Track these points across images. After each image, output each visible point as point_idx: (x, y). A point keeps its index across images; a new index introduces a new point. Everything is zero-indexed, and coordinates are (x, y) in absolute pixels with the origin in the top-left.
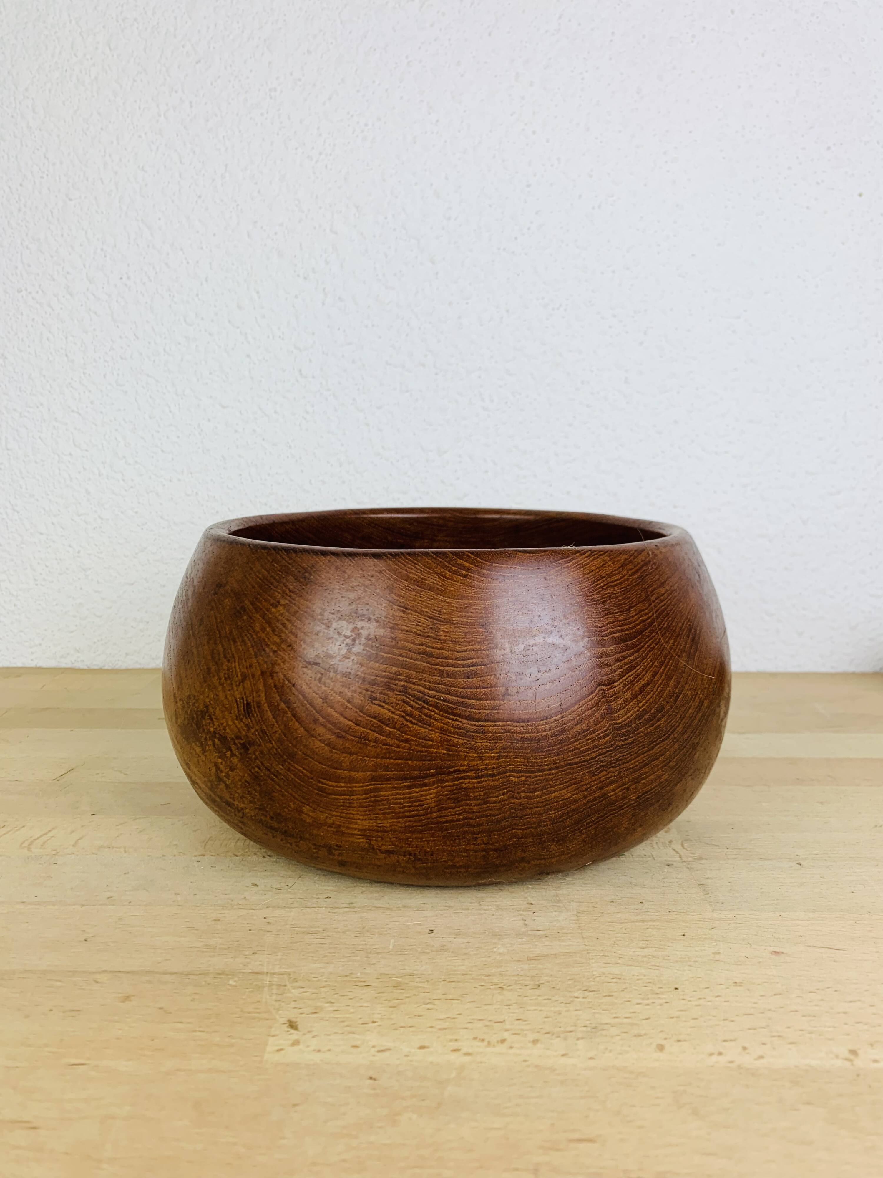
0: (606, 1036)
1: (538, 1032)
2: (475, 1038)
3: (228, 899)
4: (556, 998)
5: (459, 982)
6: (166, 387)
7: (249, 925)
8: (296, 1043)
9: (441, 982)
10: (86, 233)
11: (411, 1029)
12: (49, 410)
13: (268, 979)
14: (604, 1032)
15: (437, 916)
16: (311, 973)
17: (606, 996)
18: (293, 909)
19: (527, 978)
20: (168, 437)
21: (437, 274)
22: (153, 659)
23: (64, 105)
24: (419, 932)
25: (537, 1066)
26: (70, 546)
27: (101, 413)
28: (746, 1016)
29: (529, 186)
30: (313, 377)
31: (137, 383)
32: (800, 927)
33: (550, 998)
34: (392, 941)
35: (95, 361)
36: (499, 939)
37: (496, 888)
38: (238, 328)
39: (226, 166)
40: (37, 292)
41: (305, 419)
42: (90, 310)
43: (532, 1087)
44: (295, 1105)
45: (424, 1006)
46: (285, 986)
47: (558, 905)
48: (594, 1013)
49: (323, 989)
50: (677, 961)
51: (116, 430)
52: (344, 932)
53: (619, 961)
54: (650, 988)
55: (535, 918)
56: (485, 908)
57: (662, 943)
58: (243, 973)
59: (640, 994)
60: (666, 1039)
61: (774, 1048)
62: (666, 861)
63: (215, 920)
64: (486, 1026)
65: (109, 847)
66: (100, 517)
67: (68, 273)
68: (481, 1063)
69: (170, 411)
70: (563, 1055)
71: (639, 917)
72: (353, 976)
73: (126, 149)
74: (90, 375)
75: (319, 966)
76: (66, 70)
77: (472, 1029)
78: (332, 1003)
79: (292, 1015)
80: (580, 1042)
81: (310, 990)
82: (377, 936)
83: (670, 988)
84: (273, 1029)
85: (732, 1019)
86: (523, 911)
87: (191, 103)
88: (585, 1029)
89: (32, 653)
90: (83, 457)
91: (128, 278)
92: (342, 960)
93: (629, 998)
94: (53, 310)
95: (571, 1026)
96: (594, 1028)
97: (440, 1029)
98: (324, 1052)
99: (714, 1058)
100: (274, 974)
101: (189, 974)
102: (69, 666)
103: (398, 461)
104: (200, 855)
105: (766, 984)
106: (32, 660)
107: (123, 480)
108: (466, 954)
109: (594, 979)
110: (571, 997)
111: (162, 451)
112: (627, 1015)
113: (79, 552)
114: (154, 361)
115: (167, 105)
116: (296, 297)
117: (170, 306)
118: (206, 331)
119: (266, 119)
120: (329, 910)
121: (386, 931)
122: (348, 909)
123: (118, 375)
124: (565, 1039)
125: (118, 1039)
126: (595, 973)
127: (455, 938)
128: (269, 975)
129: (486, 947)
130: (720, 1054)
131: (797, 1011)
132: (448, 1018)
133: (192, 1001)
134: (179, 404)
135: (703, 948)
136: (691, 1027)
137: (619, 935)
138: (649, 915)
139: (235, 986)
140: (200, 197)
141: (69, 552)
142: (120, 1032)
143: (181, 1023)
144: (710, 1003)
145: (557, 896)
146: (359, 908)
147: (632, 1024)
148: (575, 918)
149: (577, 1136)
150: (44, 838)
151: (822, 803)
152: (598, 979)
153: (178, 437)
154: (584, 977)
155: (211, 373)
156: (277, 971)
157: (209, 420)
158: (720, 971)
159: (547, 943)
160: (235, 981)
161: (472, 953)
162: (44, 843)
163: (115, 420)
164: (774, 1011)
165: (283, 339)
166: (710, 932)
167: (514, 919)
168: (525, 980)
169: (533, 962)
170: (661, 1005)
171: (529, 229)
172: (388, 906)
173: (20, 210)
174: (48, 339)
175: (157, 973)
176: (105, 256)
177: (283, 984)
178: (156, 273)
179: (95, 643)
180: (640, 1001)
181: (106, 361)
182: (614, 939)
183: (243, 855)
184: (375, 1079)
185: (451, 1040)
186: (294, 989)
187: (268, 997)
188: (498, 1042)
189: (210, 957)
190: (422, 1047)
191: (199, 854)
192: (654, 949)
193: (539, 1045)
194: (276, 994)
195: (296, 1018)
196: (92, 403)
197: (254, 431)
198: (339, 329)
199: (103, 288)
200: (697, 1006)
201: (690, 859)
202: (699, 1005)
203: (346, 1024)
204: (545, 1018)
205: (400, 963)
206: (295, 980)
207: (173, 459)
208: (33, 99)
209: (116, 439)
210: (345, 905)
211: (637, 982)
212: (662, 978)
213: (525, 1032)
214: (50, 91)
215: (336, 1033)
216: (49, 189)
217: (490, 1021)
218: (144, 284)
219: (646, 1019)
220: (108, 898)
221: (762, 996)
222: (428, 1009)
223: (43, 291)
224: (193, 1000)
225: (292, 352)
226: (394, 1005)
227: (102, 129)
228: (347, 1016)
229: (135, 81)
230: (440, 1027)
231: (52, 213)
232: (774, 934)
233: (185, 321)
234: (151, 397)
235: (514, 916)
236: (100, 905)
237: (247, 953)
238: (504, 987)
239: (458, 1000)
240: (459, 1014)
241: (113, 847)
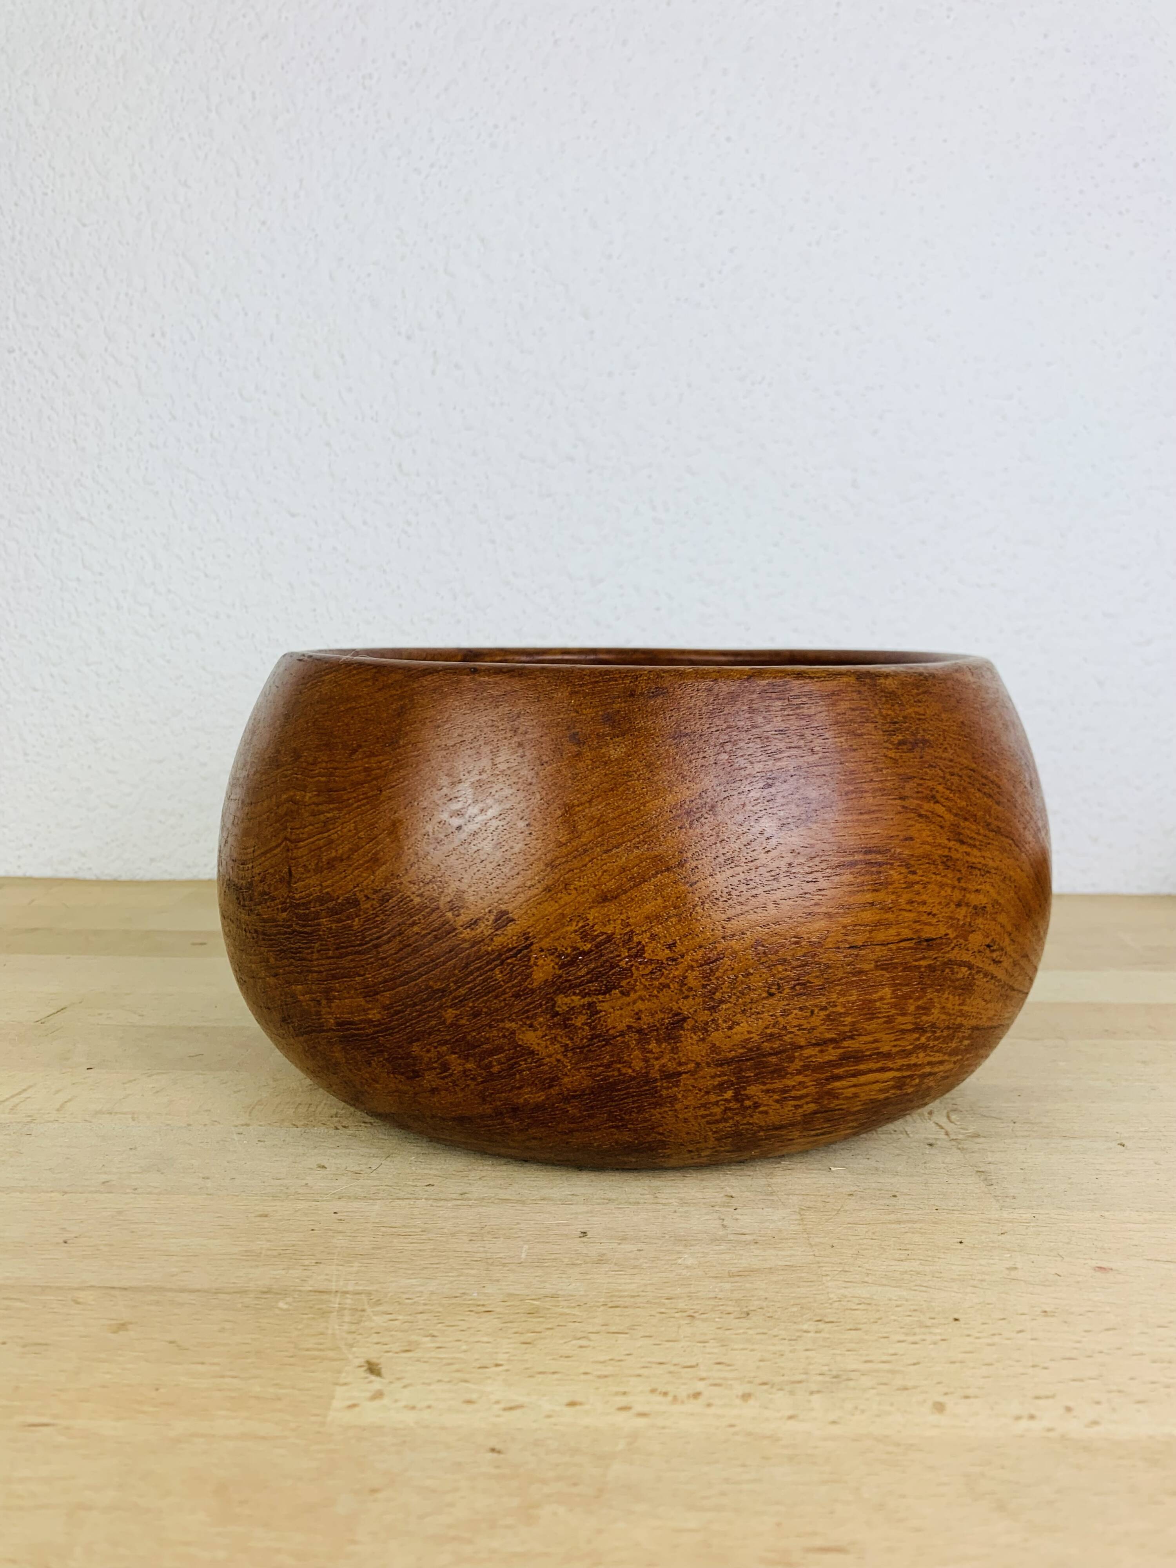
0: (854, 1389)
1: (750, 1382)
2: (653, 1391)
3: (281, 1185)
4: (775, 1332)
5: (626, 1307)
6: (213, 486)
7: (311, 1223)
8: (378, 1395)
9: (599, 1307)
10: (105, 271)
11: (555, 1376)
12: (49, 517)
13: (338, 1300)
14: (851, 1384)
15: (591, 1212)
16: (403, 1293)
17: (850, 1330)
18: (378, 1201)
19: (730, 1303)
20: (214, 556)
21: (592, 332)
22: (189, 867)
23: (78, 94)
24: (566, 1235)
25: (749, 1434)
26: (76, 708)
27: (122, 521)
28: (1066, 1362)
29: (720, 213)
30: (418, 475)
31: (173, 481)
32: (1132, 1233)
33: (765, 1331)
34: (526, 1247)
35: (114, 449)
36: (686, 1246)
37: (679, 1174)
38: (314, 405)
39: (301, 181)
40: (36, 353)
41: (406, 532)
42: (109, 378)
43: (744, 1466)
44: (374, 1491)
45: (574, 1342)
46: (363, 1310)
47: (771, 1198)
48: (834, 1354)
49: (420, 1316)
50: (953, 1280)
51: (143, 546)
52: (453, 1235)
53: (866, 1279)
54: (916, 1319)
55: (738, 1217)
56: (664, 1201)
57: (930, 1253)
58: (300, 1291)
59: (901, 1328)
60: (946, 1394)
61: (1114, 1410)
62: (928, 1139)
63: (261, 1216)
64: (670, 1372)
65: (111, 1113)
66: (117, 667)
67: (79, 326)
68: (663, 1428)
69: (218, 520)
70: (790, 1417)
71: (892, 1217)
72: (466, 1297)
73: (162, 156)
74: (106, 469)
75: (413, 1281)
76: (81, 47)
77: (648, 1377)
78: (434, 1336)
79: (373, 1354)
80: (815, 1397)
81: (401, 1317)
82: (502, 1239)
83: (947, 1318)
84: (344, 1375)
85: (1046, 1365)
86: (720, 1206)
87: (253, 93)
88: (820, 1378)
89: (19, 857)
90: (96, 583)
91: (163, 335)
92: (450, 1274)
93: (887, 1332)
94: (57, 377)
95: (801, 1374)
96: (834, 1377)
97: (600, 1377)
98: (421, 1410)
99: (1024, 1424)
100: (346, 1293)
101: (218, 1291)
103: (535, 593)
104: (242, 1125)
105: (1090, 1314)
106: (19, 867)
107: (151, 616)
108: (635, 1267)
109: (831, 1304)
110: (798, 1331)
111: (206, 575)
112: (885, 1358)
113: (87, 716)
114: (197, 451)
115: (221, 96)
116: (396, 363)
117: (220, 374)
118: (269, 409)
119: (358, 116)
120: (430, 1202)
121: (516, 1233)
122: (459, 1202)
123: (147, 469)
124: (792, 1393)
125: (104, 1387)
126: (831, 1296)
127: (619, 1244)
128: (339, 1295)
129: (667, 1258)
130: (1032, 1417)
131: (1142, 1354)
132: (611, 1360)
133: (220, 1331)
134: (231, 511)
135: (992, 1261)
136: (984, 1377)
137: (865, 1241)
138: (906, 1214)
139: (288, 1310)
140: (264, 223)
141: (73, 716)
142: (108, 1376)
143: (203, 1363)
144: (1009, 1342)
145: (769, 1185)
146: (475, 1200)
147: (893, 1372)
148: (798, 1217)
149: (819, 1542)
150: (16, 1100)
151: (1144, 1062)
152: (837, 1304)
153: (229, 556)
154: (815, 1301)
155: (275, 468)
156: (350, 1288)
157: (272, 533)
158: (1020, 1294)
159: (757, 1252)
160: (287, 1303)
161: (645, 1265)
162: (16, 1106)
163: (141, 531)
164: (1108, 1354)
165: (377, 421)
166: (1000, 1237)
167: (707, 1217)
168: (727, 1305)
169: (737, 1279)
170: (935, 1343)
171: (720, 272)
172: (518, 1197)
173: (13, 239)
174: (49, 418)
175: (171, 1290)
176: (131, 304)
177: (360, 1308)
178: (202, 328)
179: (107, 843)
180: (902, 1338)
181: (129, 450)
182: (857, 1247)
183: (306, 1125)
184: (499, 1452)
185: (617, 1394)
186: (375, 1315)
187: (337, 1327)
188: (689, 1396)
189: (251, 1267)
190: (572, 1404)
191: (243, 1122)
192: (918, 1262)
193: (751, 1402)
194: (349, 1322)
195: (379, 1358)
196: (109, 507)
197: (335, 549)
198: (455, 408)
199: (127, 348)
200: (989, 1345)
201: (961, 1137)
202: (993, 1345)
203: (455, 1367)
204: (761, 1361)
205: (537, 1279)
206: (378, 1303)
207: (220, 587)
208: (34, 86)
209: (142, 558)
210: (454, 1196)
211: (897, 1309)
212: (933, 1304)
213: (730, 1382)
214: (58, 75)
215: (439, 1381)
216: (55, 211)
217: (675, 1365)
218: (185, 343)
219: (914, 1364)
220: (104, 1183)
221: (1086, 1331)
222: (581, 1347)
223: (43, 352)
224: (222, 1330)
225: (389, 439)
226: (528, 1341)
227: (129, 128)
228: (457, 1355)
229: (176, 62)
230: (599, 1373)
231: (58, 243)
232: (1096, 1243)
233: (241, 395)
234: (191, 500)
235: (707, 1214)
236: (90, 1192)
237: (307, 1263)
238: (696, 1315)
239: (626, 1333)
240: (628, 1355)
241: (116, 1113)
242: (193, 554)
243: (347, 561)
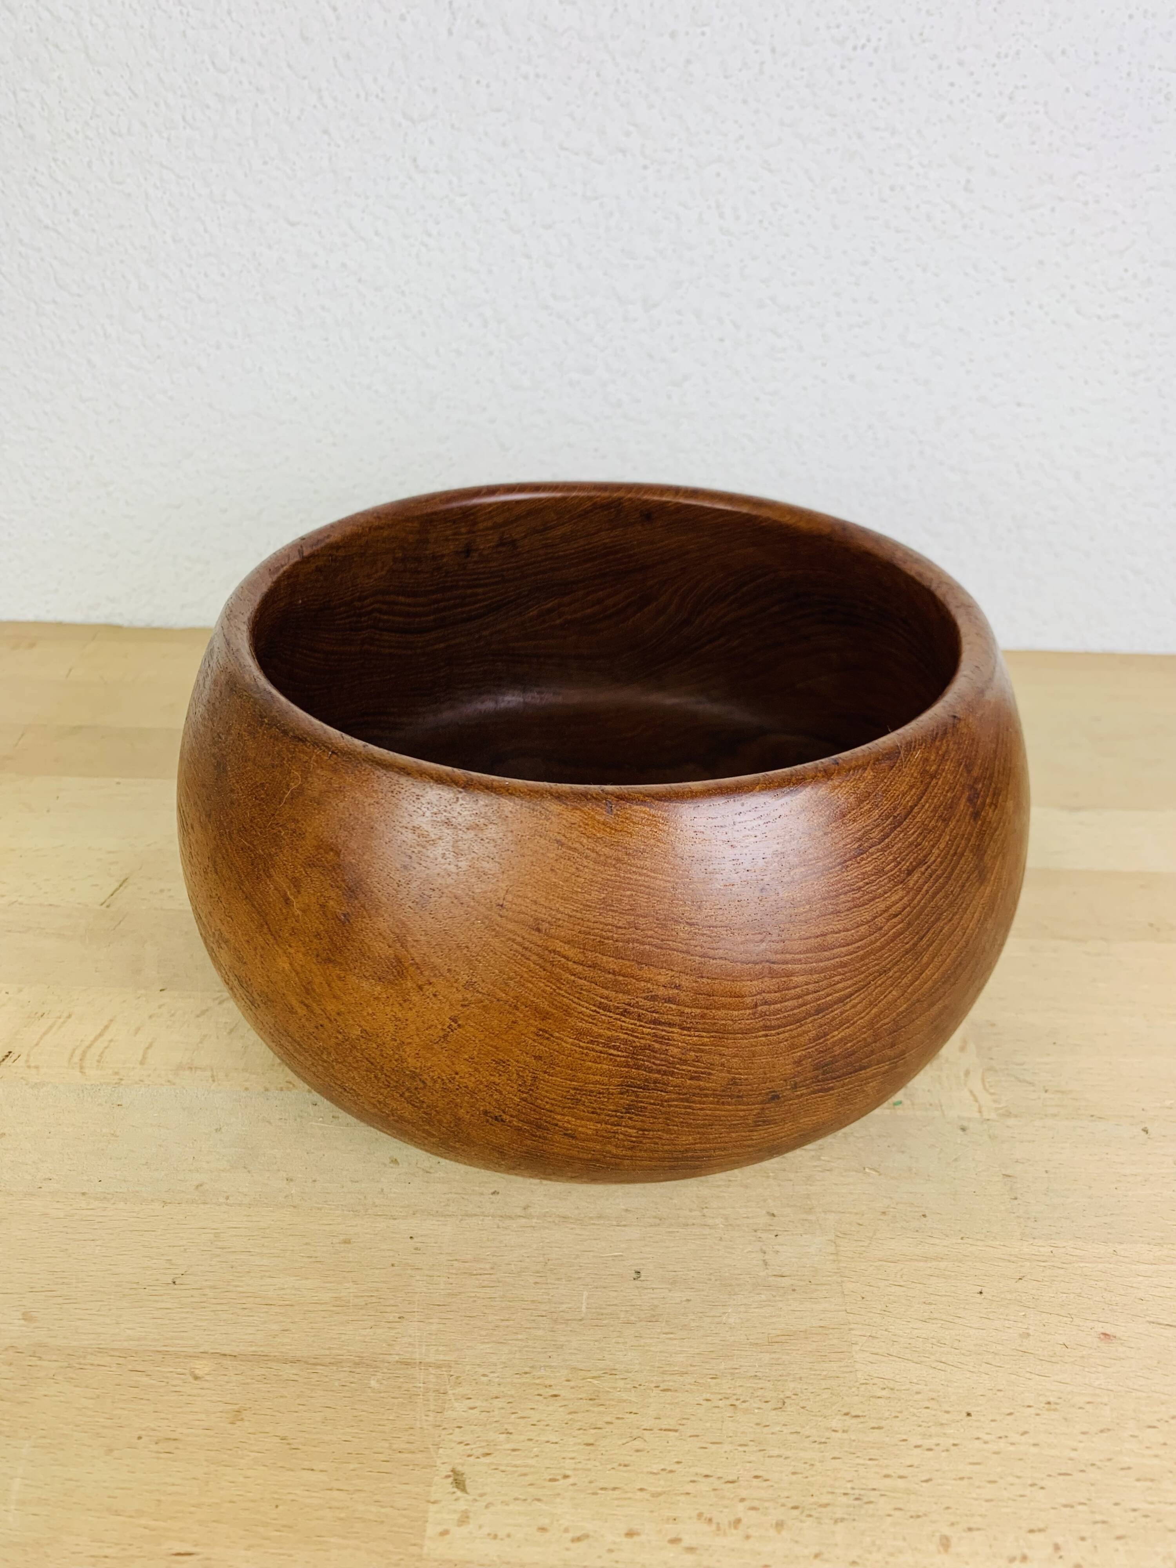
0: (873, 1516)
1: (783, 1505)
2: (700, 1516)
3: (360, 1192)
4: (807, 1429)
5: (676, 1391)
6: (193, 185)
7: (392, 1254)
8: (465, 1518)
9: (652, 1390)
11: (615, 1494)
13: (422, 1376)
14: (871, 1508)
15: (644, 1239)
16: (479, 1365)
17: (873, 1428)
18: (449, 1219)
19: (769, 1385)
20: (206, 275)
24: (621, 1276)
26: (78, 448)
27: (94, 231)
28: (1061, 1478)
30: (437, 172)
31: (146, 179)
32: (1141, 1278)
33: (798, 1429)
34: (586, 1294)
35: (69, 136)
36: (730, 1294)
38: (304, 78)
41: (426, 246)
42: (47, 39)
45: (631, 1443)
46: (445, 1393)
47: (809, 1217)
48: (858, 1466)
49: (495, 1403)
50: (970, 1353)
51: (122, 262)
52: (519, 1273)
53: (892, 1350)
54: (934, 1412)
55: (778, 1248)
57: (951, 1309)
58: (388, 1361)
59: (919, 1426)
60: (952, 1524)
61: (1096, 1548)
62: (959, 1117)
63: (345, 1241)
64: (714, 1490)
65: (191, 1069)
66: (115, 404)
69: (206, 231)
70: (817, 1556)
71: (920, 1250)
72: (534, 1371)
74: (64, 163)
77: (695, 1496)
78: (508, 1433)
79: (457, 1458)
80: (839, 1528)
81: (479, 1404)
82: (564, 1281)
83: (960, 1412)
84: (434, 1488)
85: (1042, 1484)
86: (762, 1231)
88: (845, 1499)
89: (47, 602)
90: (76, 306)
92: (520, 1337)
93: (905, 1433)
95: (828, 1493)
96: (857, 1499)
97: (653, 1495)
98: (502, 1539)
100: (429, 1365)
101: (316, 1362)
102: (102, 620)
103: (578, 320)
105: (1090, 1406)
107: (145, 345)
108: (684, 1327)
109: (858, 1389)
110: (827, 1429)
111: (200, 298)
112: (902, 1472)
113: (92, 458)
114: (169, 139)
117: (184, 34)
118: (250, 83)
120: (497, 1220)
121: (576, 1272)
122: (523, 1221)
123: (112, 163)
124: (819, 1521)
125: (231, 1502)
126: (859, 1375)
127: (670, 1290)
128: (423, 1367)
129: (713, 1313)
130: (1024, 1559)
131: (1129, 1468)
132: (663, 1470)
134: (218, 218)
135: (1006, 1324)
136: (987, 1501)
137: (893, 1289)
138: (934, 1245)
139: (379, 1391)
141: (76, 457)
143: (312, 1470)
144: (1012, 1448)
145: (808, 1198)
146: (538, 1218)
147: (908, 1492)
148: (832, 1249)
150: (100, 1044)
152: (863, 1388)
153: (223, 275)
154: (844, 1384)
155: (265, 163)
156: (431, 1359)
157: (270, 247)
158: (1028, 1375)
159: (794, 1306)
160: (378, 1380)
161: (693, 1324)
162: (101, 1055)
163: (117, 243)
164: (1099, 1468)
165: (383, 100)
166: (1017, 1286)
167: (750, 1249)
168: (765, 1389)
169: (776, 1346)
170: (947, 1450)
175: (274, 1359)
177: (442, 1389)
179: (135, 589)
180: (919, 1441)
181: (87, 137)
186: (456, 1401)
187: (424, 1418)
188: (730, 1525)
189: (342, 1324)
190: (630, 1534)
192: (940, 1324)
193: (784, 1533)
194: (433, 1411)
195: (463, 1465)
196: (76, 212)
197: (344, 265)
198: (478, 82)
200: (995, 1452)
201: (993, 1115)
202: (999, 1452)
203: (529, 1479)
204: (794, 1473)
205: (597, 1344)
206: (458, 1381)
207: (218, 312)
209: (124, 277)
210: (518, 1211)
211: (916, 1397)
212: (950, 1390)
213: (766, 1505)
215: (516, 1499)
217: (719, 1478)
219: (927, 1481)
220: (197, 1187)
221: (1083, 1433)
222: (637, 1451)
224: (325, 1421)
225: (400, 125)
226: (591, 1441)
228: (530, 1462)
230: (653, 1489)
232: (1105, 1295)
233: (213, 63)
234: (170, 204)
235: (749, 1243)
236: (187, 1202)
238: (737, 1403)
239: (676, 1431)
240: (678, 1463)
241: (196, 1068)
242: (181, 271)
243: (360, 280)
